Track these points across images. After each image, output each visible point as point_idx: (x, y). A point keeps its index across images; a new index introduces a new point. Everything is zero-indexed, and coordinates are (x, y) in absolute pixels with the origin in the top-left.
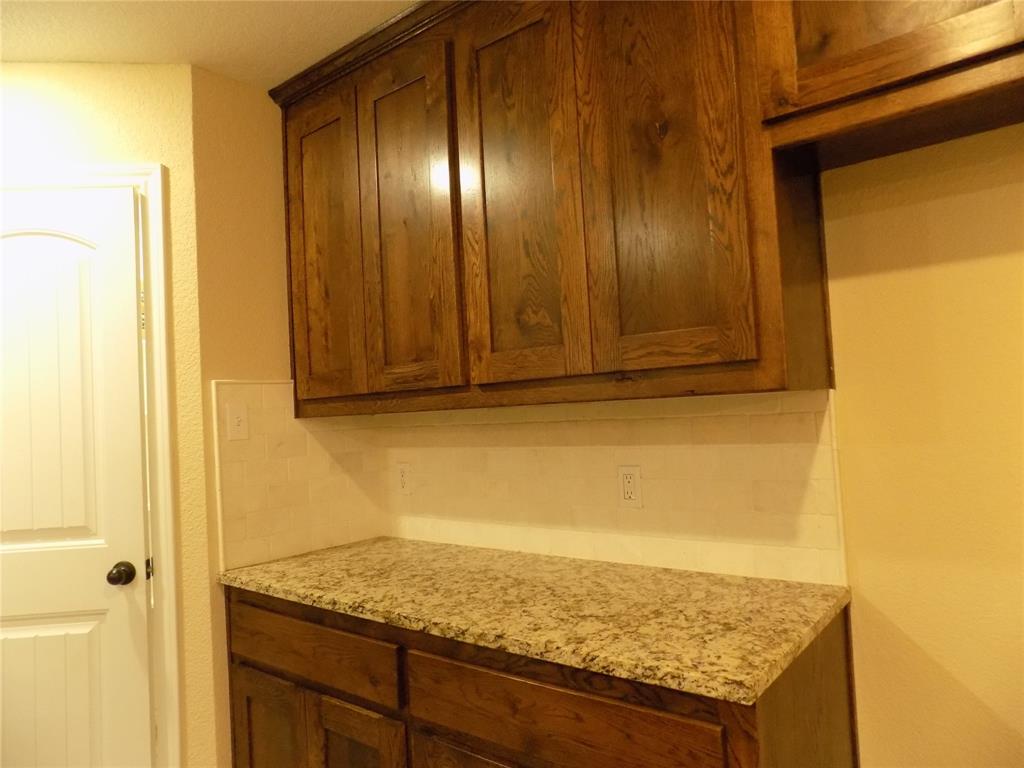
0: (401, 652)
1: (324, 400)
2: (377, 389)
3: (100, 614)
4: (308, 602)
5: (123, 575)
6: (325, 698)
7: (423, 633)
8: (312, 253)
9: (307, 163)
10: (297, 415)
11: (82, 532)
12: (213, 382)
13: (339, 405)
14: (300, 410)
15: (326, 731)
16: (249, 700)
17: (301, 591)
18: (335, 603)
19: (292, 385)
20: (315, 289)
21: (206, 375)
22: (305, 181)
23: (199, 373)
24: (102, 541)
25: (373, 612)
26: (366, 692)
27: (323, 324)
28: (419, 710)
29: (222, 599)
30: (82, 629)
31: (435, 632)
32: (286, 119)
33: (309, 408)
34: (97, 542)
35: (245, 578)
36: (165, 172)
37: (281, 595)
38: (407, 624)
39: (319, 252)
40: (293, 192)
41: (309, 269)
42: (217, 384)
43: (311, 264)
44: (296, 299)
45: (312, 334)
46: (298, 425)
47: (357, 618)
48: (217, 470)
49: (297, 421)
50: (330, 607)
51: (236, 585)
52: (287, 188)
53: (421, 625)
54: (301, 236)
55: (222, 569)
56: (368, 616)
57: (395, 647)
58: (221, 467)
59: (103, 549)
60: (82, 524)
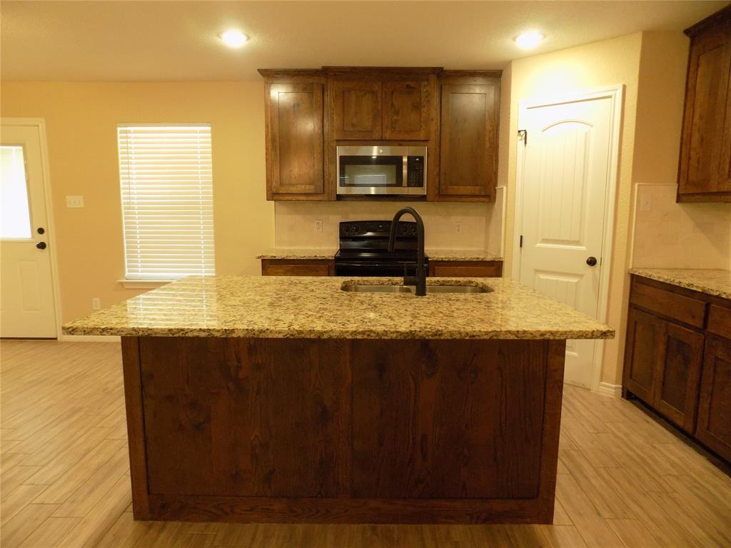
0: (708, 305)
1: (692, 194)
2: (723, 190)
3: (581, 276)
4: (668, 282)
5: (592, 262)
6: (670, 323)
7: (718, 297)
8: (696, 119)
9: (700, 70)
10: (678, 201)
11: (577, 243)
12: (637, 184)
13: (700, 197)
14: (679, 199)
15: (669, 337)
16: (636, 323)
17: (666, 277)
18: (680, 283)
19: (677, 187)
20: (696, 138)
21: (634, 180)
22: (698, 80)
23: (630, 180)
24: (584, 248)
25: (697, 287)
26: (690, 321)
27: (698, 156)
28: (711, 329)
29: (629, 280)
30: (574, 280)
31: (724, 296)
32: (692, 44)
33: (684, 198)
34: (583, 248)
35: (641, 271)
36: (624, 87)
37: (656, 279)
38: (712, 293)
39: (701, 118)
40: (690, 86)
41: (694, 127)
42: (638, 185)
43: (695, 125)
44: (684, 143)
45: (691, 161)
46: (678, 206)
47: (690, 290)
48: (634, 223)
49: (677, 204)
50: (678, 284)
51: (637, 274)
52: (687, 83)
53: (718, 293)
54: (692, 110)
55: (631, 267)
56: (694, 289)
57: (705, 303)
58: (636, 222)
59: (585, 251)
60: (578, 240)
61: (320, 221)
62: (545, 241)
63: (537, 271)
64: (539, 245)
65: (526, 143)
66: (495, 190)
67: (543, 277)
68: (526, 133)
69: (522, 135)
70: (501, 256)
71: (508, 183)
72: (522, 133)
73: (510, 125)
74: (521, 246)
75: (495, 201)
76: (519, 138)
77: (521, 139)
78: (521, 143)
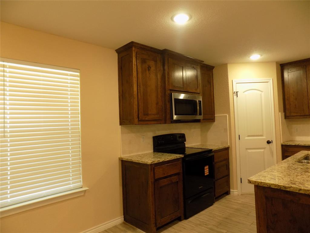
3: (264, 148)
8: (292, 92)
10: (285, 118)
11: (262, 136)
13: (298, 117)
23: (278, 112)
27: (295, 103)
30: (262, 150)
34: (264, 137)
36: (273, 79)
39: (294, 92)
43: (291, 94)
48: (281, 127)
49: (285, 120)
59: (265, 138)
60: (262, 134)
61: (144, 137)
62: (249, 136)
63: (247, 149)
64: (246, 138)
65: (237, 97)
67: (249, 151)
68: (237, 93)
69: (235, 94)
70: (229, 145)
71: (230, 113)
72: (235, 93)
73: (229, 89)
74: (239, 139)
75: (215, 121)
76: (234, 95)
77: (235, 95)
78: (235, 97)
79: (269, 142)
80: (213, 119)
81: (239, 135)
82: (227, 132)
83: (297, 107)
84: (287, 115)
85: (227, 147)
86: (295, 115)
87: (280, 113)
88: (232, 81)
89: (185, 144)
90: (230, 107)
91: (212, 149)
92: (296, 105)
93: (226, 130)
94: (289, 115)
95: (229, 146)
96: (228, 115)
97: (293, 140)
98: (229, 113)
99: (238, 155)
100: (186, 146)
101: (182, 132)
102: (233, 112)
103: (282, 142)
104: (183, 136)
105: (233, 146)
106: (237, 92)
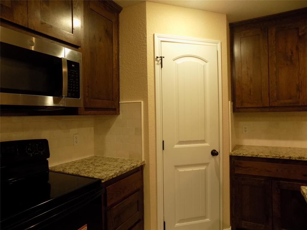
8: (245, 69)
11: (203, 141)
20: (246, 79)
23: (228, 99)
27: (249, 88)
30: (203, 168)
34: (207, 144)
36: (221, 43)
37: (264, 157)
39: (248, 69)
43: (244, 72)
54: (240, 64)
59: (208, 146)
60: (204, 139)
62: (181, 143)
63: (177, 167)
64: (176, 146)
65: (162, 67)
66: (119, 104)
67: (181, 170)
68: (161, 60)
69: (158, 61)
70: (143, 160)
71: (147, 98)
72: (158, 59)
73: (146, 51)
74: (163, 149)
75: (119, 114)
76: (156, 62)
77: (158, 64)
78: (158, 67)
79: (214, 153)
80: (115, 109)
81: (163, 141)
82: (141, 135)
83: (252, 94)
84: (237, 106)
85: (139, 164)
86: (250, 106)
87: (230, 102)
88: (154, 35)
89: (47, 162)
90: (147, 86)
91: (102, 180)
92: (250, 91)
93: (138, 130)
94: (240, 107)
95: (144, 162)
96: (144, 101)
97: (240, 144)
98: (145, 98)
99: (160, 179)
100: (51, 165)
101: (43, 135)
102: (153, 97)
103: (231, 152)
104: (43, 145)
105: (152, 162)
106: (161, 57)
